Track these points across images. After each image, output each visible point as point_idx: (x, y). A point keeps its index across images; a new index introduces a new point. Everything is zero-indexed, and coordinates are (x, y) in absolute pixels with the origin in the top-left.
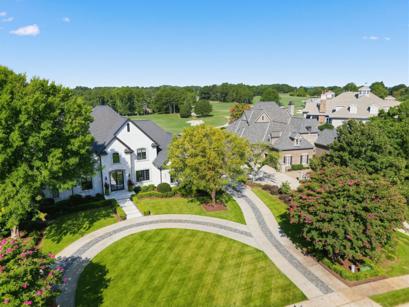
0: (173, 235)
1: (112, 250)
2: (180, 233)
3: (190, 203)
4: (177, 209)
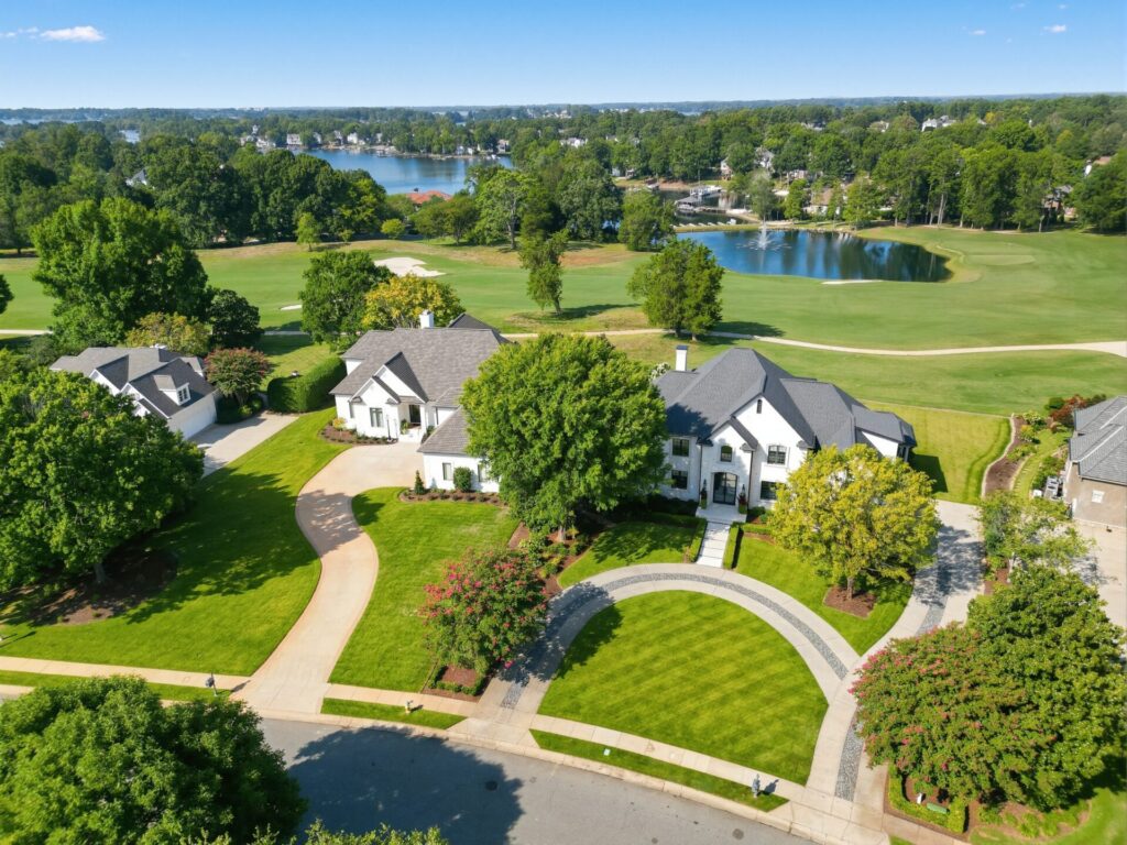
0: (732, 618)
1: (644, 601)
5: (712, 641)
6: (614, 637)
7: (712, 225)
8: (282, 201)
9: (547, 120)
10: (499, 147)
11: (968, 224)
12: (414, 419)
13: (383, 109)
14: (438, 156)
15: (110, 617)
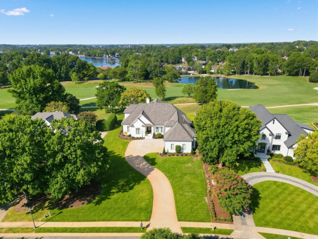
0: (291, 188)
2: (295, 189)
3: (304, 173)
4: (295, 174)
5: (292, 196)
6: (261, 197)
7: (186, 76)
8: (66, 69)
9: (128, 48)
10: (115, 55)
11: (255, 74)
12: (148, 131)
13: (76, 45)
14: (98, 58)
15: (87, 204)
